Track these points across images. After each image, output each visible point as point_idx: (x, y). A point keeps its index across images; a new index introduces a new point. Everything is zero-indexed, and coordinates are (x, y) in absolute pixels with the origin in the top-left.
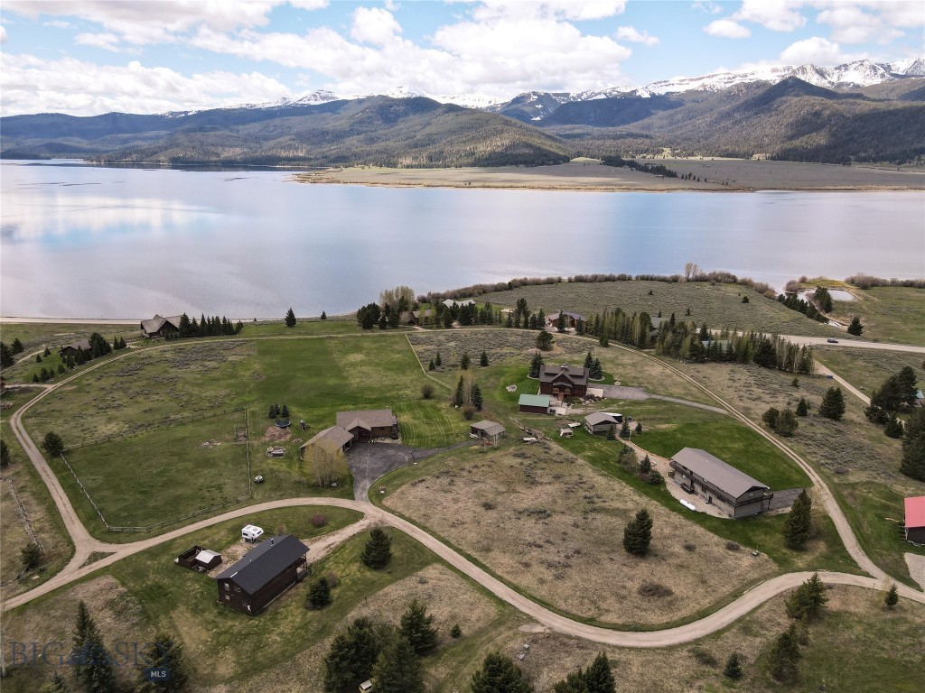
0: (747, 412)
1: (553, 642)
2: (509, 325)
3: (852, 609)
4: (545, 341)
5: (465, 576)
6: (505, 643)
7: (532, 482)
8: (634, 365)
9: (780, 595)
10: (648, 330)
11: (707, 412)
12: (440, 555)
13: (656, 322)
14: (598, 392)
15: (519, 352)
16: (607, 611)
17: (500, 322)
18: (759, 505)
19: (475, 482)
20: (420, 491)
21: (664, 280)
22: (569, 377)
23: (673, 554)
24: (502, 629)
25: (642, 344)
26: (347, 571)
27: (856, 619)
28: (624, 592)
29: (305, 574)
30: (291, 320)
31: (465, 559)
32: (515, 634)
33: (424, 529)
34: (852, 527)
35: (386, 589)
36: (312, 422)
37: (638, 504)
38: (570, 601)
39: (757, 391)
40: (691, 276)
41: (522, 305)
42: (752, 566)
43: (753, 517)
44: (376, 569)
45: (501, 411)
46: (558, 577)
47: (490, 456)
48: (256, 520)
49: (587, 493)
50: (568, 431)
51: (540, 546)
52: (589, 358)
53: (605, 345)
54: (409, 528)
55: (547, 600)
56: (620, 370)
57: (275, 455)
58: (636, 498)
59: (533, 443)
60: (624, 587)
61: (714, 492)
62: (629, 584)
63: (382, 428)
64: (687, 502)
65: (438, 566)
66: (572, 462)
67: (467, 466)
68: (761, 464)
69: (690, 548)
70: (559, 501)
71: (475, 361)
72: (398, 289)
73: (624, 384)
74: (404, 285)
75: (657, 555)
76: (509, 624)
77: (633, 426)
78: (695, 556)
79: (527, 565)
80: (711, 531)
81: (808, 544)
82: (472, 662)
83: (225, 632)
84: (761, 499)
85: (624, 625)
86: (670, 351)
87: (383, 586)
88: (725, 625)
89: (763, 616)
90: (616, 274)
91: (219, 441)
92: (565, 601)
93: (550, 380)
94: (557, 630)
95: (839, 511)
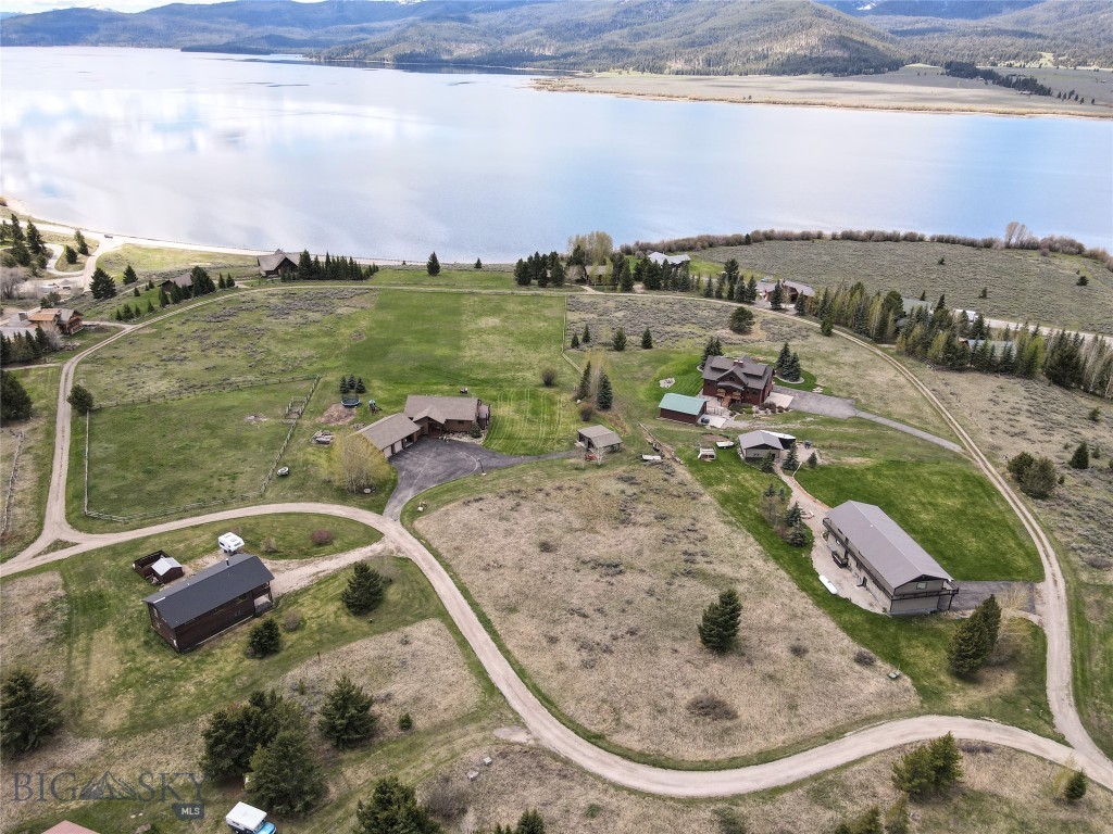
0: (992, 453)
1: (527, 760)
2: (708, 295)
3: (1007, 792)
4: (741, 322)
5: (463, 643)
6: (465, 750)
7: (623, 519)
8: (854, 366)
9: (901, 748)
11: (928, 445)
12: (448, 608)
14: (782, 399)
15: (704, 332)
16: (628, 727)
17: (698, 288)
18: (936, 599)
19: (547, 509)
20: (469, 514)
21: (972, 244)
22: (742, 377)
23: (768, 657)
24: (472, 727)
25: (880, 336)
26: (321, 612)
27: (1006, 810)
28: (666, 703)
29: (268, 607)
30: (434, 267)
31: (476, 619)
32: (484, 739)
33: (447, 567)
34: (1074, 656)
35: (353, 645)
36: (388, 403)
37: (756, 572)
38: (583, 703)
39: (1025, 422)
40: (1013, 241)
41: (732, 266)
42: (880, 695)
43: (921, 617)
44: (356, 614)
45: (635, 413)
46: (586, 665)
47: (588, 474)
49: (692, 546)
50: (710, 452)
51: (585, 616)
52: (785, 351)
53: (827, 333)
54: (428, 562)
55: (554, 696)
56: (832, 372)
57: (319, 442)
58: (759, 563)
59: (654, 464)
60: (671, 696)
61: (868, 572)
62: (680, 692)
63: (461, 422)
64: (831, 578)
65: (436, 623)
66: (694, 499)
67: (548, 485)
68: (974, 535)
69: (798, 651)
70: (647, 553)
71: (637, 340)
72: (592, 234)
73: (828, 392)
75: (743, 655)
76: (484, 723)
77: (803, 455)
78: (800, 663)
79: (553, 640)
80: (844, 628)
81: (984, 673)
82: (407, 770)
83: (138, 669)
84: (938, 594)
85: (641, 754)
86: (917, 351)
87: (352, 638)
88: (790, 781)
89: (855, 777)
90: (902, 232)
91: (267, 416)
92: (579, 701)
93: (715, 376)
94: (544, 743)
95: (1066, 627)
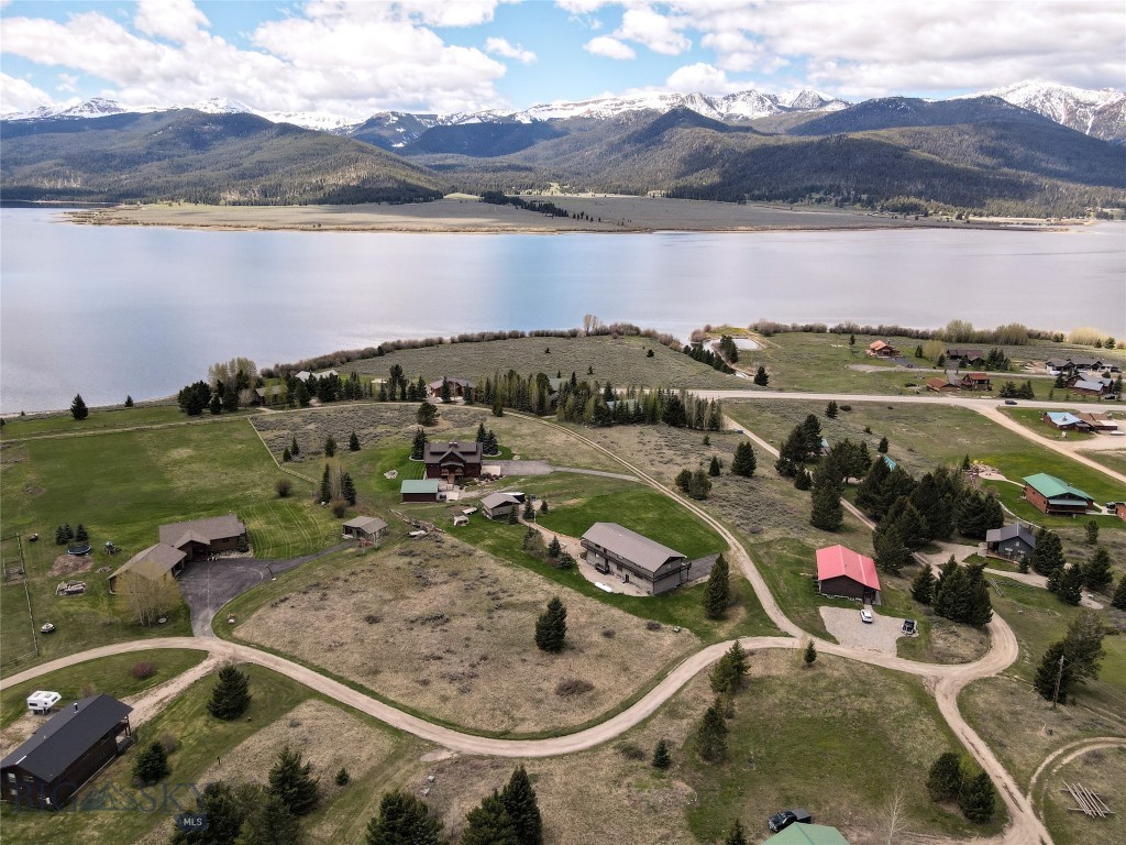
0: (659, 476)
1: (462, 768)
2: (383, 398)
3: (774, 672)
4: (427, 415)
5: (349, 709)
6: (405, 780)
7: (423, 583)
8: (533, 435)
9: (705, 670)
10: (546, 393)
11: (617, 480)
12: (314, 687)
13: (555, 383)
14: (494, 469)
15: (396, 430)
16: (523, 720)
17: (371, 395)
18: (677, 576)
19: (353, 592)
20: (283, 612)
21: (561, 335)
22: (461, 456)
23: (591, 645)
24: (400, 763)
25: (541, 410)
26: (190, 729)
27: (779, 682)
28: (540, 695)
29: (128, 744)
30: (80, 410)
31: (348, 688)
32: (416, 767)
33: (292, 658)
34: (769, 588)
35: (245, 743)
36: (124, 543)
37: (549, 593)
38: (479, 717)
39: (669, 453)
40: (591, 329)
41: (396, 373)
42: (675, 644)
43: (672, 591)
44: (230, 719)
45: (380, 502)
46: (463, 691)
47: (371, 558)
48: (47, 683)
49: (489, 589)
50: (463, 518)
51: (440, 658)
52: (482, 430)
53: (499, 414)
54: (272, 660)
55: (452, 719)
56: (519, 442)
57: (70, 593)
58: (547, 587)
59: (422, 537)
60: (540, 690)
61: (630, 569)
62: (545, 685)
63: (226, 540)
64: (603, 584)
65: (313, 702)
66: (470, 555)
67: (342, 574)
68: (677, 532)
69: (608, 635)
70: (459, 602)
71: (344, 445)
72: (233, 362)
73: (525, 458)
74: (242, 356)
75: (574, 648)
76: (408, 756)
77: (537, 505)
78: (615, 642)
79: (425, 683)
80: (630, 612)
81: (729, 612)
82: (365, 810)
83: (16, 839)
84: (678, 571)
85: (542, 733)
86: (574, 416)
87: (240, 739)
88: (650, 713)
89: (687, 695)
90: (507, 331)
92: (474, 717)
93: (436, 460)
94: (465, 752)
95: (757, 572)
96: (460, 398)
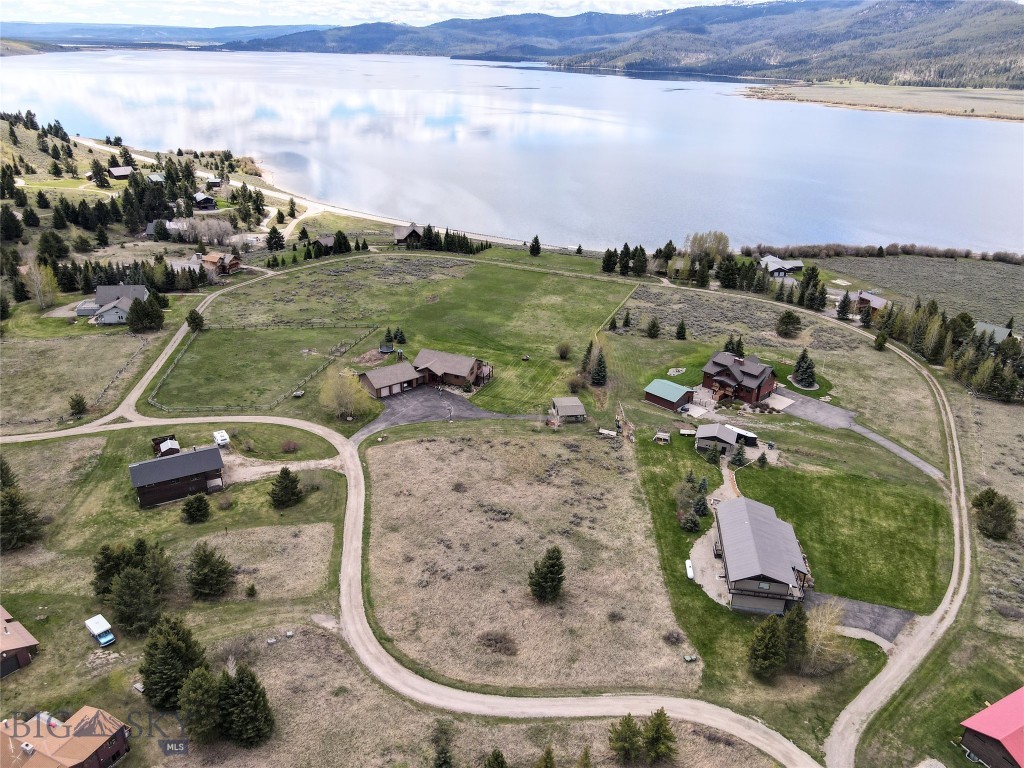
0: (975, 486)
1: (321, 642)
2: (779, 298)
4: (787, 325)
5: (338, 546)
6: (281, 622)
7: (543, 478)
11: (909, 467)
12: (347, 517)
14: (782, 401)
15: (746, 332)
16: (418, 639)
17: (769, 290)
19: (482, 458)
20: (416, 451)
22: (737, 373)
23: (583, 615)
24: (298, 608)
25: (934, 357)
26: (253, 501)
28: (464, 629)
29: (218, 489)
31: (362, 530)
32: (301, 618)
33: (368, 487)
35: (257, 529)
37: (630, 544)
38: (396, 612)
42: (663, 671)
44: (277, 507)
46: (420, 584)
47: (540, 437)
49: (587, 511)
50: (667, 436)
52: (803, 357)
53: (879, 346)
54: (357, 481)
55: (377, 602)
56: (855, 384)
58: (639, 538)
59: (606, 437)
60: (472, 624)
62: (482, 624)
65: (329, 526)
66: (620, 473)
67: (499, 440)
68: (886, 558)
69: (615, 617)
70: (542, 509)
73: (835, 402)
75: (562, 608)
76: (310, 607)
78: (608, 627)
79: (409, 560)
80: (676, 609)
82: (231, 625)
83: (110, 513)
85: (413, 662)
86: (964, 376)
87: (261, 524)
91: (318, 351)
92: (393, 610)
94: (344, 634)
96: (858, 317)
